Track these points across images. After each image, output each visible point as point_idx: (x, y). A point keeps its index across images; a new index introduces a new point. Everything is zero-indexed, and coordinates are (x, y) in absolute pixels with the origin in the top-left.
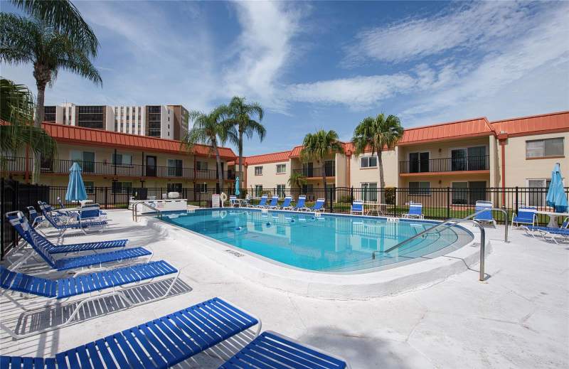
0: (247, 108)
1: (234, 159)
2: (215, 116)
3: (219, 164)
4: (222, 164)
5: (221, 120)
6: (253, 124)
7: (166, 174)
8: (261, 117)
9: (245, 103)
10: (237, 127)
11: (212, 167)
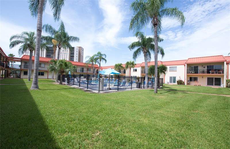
0: (102, 55)
1: (98, 68)
2: (93, 57)
3: (94, 69)
4: (95, 69)
5: (95, 58)
6: (103, 59)
7: (79, 72)
8: (106, 57)
9: (102, 53)
10: (99, 60)
11: (92, 70)
